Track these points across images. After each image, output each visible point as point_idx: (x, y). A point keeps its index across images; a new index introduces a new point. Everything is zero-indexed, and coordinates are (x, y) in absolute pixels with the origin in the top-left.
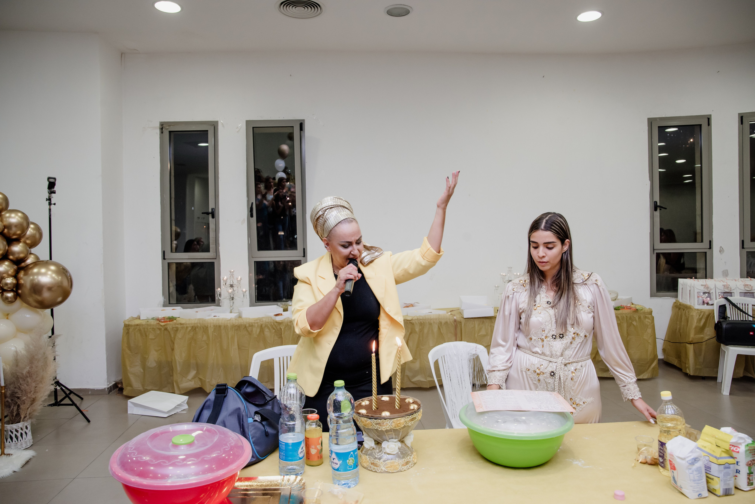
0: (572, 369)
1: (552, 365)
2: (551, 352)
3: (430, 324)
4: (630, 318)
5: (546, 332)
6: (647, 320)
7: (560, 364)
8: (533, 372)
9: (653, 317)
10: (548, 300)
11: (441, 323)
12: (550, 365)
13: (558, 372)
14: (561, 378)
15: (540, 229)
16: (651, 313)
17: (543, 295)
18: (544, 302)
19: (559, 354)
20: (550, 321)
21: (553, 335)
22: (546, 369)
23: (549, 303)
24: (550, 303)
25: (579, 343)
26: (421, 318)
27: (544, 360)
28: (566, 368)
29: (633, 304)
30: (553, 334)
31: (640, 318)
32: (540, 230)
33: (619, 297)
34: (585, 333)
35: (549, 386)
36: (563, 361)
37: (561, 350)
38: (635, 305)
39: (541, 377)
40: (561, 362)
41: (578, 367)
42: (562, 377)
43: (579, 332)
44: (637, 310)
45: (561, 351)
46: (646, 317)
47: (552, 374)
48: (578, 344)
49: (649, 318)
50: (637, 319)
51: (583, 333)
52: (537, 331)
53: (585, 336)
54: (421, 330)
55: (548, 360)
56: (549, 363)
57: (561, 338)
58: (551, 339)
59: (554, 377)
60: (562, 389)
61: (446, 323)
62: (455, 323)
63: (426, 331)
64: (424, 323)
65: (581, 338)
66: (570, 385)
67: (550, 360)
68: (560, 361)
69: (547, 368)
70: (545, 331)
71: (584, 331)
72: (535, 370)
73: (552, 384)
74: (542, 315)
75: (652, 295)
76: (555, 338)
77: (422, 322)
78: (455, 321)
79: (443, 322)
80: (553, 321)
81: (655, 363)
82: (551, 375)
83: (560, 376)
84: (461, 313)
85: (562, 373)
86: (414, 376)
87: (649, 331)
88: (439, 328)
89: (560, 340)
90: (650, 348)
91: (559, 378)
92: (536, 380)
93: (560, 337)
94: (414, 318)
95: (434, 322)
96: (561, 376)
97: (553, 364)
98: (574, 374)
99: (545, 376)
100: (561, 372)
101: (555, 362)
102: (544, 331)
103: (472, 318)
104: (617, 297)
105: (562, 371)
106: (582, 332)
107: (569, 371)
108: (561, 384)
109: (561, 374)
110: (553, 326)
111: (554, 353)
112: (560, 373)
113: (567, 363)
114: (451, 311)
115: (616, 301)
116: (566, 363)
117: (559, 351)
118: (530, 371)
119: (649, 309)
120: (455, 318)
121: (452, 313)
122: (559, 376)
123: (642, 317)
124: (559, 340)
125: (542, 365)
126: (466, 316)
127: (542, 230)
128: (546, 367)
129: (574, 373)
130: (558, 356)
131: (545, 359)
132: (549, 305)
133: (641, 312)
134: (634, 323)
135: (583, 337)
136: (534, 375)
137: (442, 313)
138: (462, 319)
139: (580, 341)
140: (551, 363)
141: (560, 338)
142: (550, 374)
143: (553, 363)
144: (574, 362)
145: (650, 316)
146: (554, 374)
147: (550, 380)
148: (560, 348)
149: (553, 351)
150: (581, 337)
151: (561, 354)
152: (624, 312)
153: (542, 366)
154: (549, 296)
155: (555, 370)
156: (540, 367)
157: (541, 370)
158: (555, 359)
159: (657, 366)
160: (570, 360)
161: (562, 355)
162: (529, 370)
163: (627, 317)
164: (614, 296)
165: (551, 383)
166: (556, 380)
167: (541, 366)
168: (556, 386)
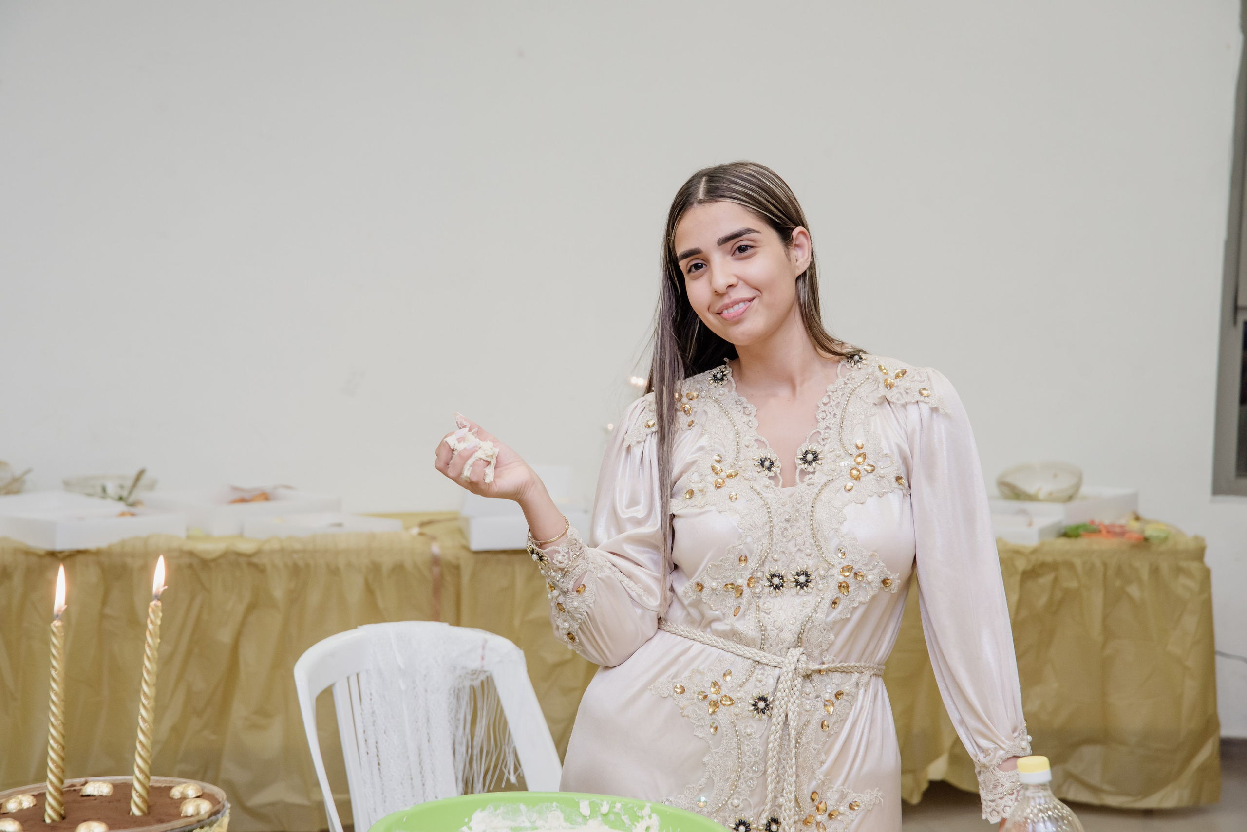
0: (828, 693)
1: (763, 674)
2: (763, 629)
3: (334, 572)
4: (1119, 571)
5: (752, 563)
6: (1183, 580)
7: (790, 674)
8: (696, 696)
9: (1207, 573)
10: (763, 456)
11: (376, 568)
12: (755, 675)
13: (783, 702)
14: (791, 723)
15: (695, 201)
16: (1199, 554)
17: (748, 437)
18: (750, 463)
19: (791, 636)
20: (767, 526)
21: (773, 576)
22: (741, 686)
23: (767, 464)
24: (772, 464)
25: (861, 603)
26: (297, 546)
27: (738, 658)
28: (809, 687)
29: (1138, 518)
30: (773, 571)
31: (1155, 571)
32: (695, 205)
33: (1085, 490)
34: (882, 572)
35: (745, 748)
36: (800, 666)
37: (798, 624)
38: (1147, 522)
39: (724, 715)
40: (793, 667)
41: (846, 688)
42: (793, 717)
43: (863, 567)
44: (1146, 540)
45: (796, 628)
46: (1179, 571)
47: (761, 705)
48: (855, 608)
49: (1188, 574)
50: (1145, 574)
51: (876, 571)
52: (722, 561)
53: (884, 582)
54: (296, 597)
55: (750, 656)
56: (755, 668)
57: (802, 587)
58: (767, 590)
59: (765, 717)
60: (791, 760)
61: (399, 569)
62: (436, 570)
63: (314, 597)
64: (307, 565)
65: (869, 588)
66: (816, 746)
67: (758, 659)
68: (790, 663)
69: (744, 683)
70: (749, 561)
71: (881, 562)
72: (703, 689)
73: (758, 741)
74: (739, 505)
75: (1219, 488)
76: (777, 587)
77: (301, 563)
78: (436, 561)
79: (387, 562)
80: (777, 528)
81: (1208, 750)
82: (757, 709)
83: (787, 716)
84: (462, 532)
85: (795, 705)
86: (257, 786)
87: (1190, 622)
88: (369, 591)
89: (798, 594)
90: (1190, 688)
91: (781, 723)
92: (703, 726)
93: (798, 583)
94: (267, 547)
95: (349, 565)
96: (790, 714)
97: (766, 673)
98: (831, 709)
99: (737, 711)
100: (792, 700)
101: (776, 664)
102: (746, 560)
103: (504, 552)
104: (1077, 486)
105: (795, 697)
106: (875, 567)
107: (817, 697)
108: (790, 741)
109: (792, 708)
110: (776, 544)
111: (772, 633)
112: (789, 704)
113: (813, 671)
114: (422, 525)
115: (1075, 504)
116: (809, 672)
117: (791, 627)
118: (686, 694)
119: (1196, 538)
120: (436, 548)
121: (427, 530)
122: (783, 715)
123: (1165, 566)
124: (795, 590)
125: (730, 673)
126: (478, 543)
127: (701, 202)
128: (740, 683)
129: (833, 704)
130: (786, 645)
131: (741, 653)
132: (767, 472)
133: (1163, 548)
134: (1134, 590)
135: (873, 585)
136: (699, 708)
137: (382, 527)
138: (463, 554)
139: (862, 599)
140: (759, 667)
141: (796, 586)
142: (753, 705)
143: (767, 668)
144: (836, 670)
145: (1194, 566)
146: (767, 705)
147: (752, 727)
148: (795, 618)
149: (769, 628)
150: (869, 583)
151: (796, 636)
152: (1095, 547)
153: (728, 678)
154: (767, 442)
155: (771, 690)
156: (721, 681)
157: (724, 691)
158: (775, 654)
159: (1217, 762)
160: (824, 659)
161: (799, 641)
162: (683, 690)
163: (1105, 565)
164: (1064, 484)
165: (754, 735)
166: (773, 728)
167: (725, 675)
168: (773, 751)
